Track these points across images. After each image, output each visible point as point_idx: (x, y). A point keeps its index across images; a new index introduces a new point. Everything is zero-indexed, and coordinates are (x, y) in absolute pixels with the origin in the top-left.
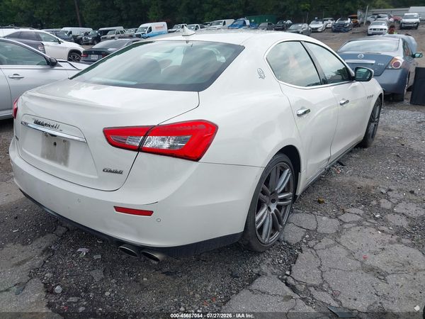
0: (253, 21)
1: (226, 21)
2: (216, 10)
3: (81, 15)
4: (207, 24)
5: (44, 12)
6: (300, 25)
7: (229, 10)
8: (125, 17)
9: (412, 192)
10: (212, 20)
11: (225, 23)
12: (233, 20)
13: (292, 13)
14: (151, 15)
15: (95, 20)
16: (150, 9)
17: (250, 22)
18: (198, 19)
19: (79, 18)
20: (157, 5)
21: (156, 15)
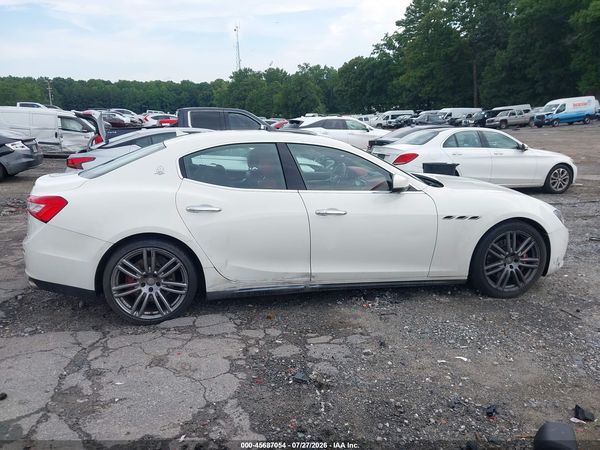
3: (478, 91)
5: (432, 90)
14: (582, 85)
19: (475, 95)
21: (592, 84)
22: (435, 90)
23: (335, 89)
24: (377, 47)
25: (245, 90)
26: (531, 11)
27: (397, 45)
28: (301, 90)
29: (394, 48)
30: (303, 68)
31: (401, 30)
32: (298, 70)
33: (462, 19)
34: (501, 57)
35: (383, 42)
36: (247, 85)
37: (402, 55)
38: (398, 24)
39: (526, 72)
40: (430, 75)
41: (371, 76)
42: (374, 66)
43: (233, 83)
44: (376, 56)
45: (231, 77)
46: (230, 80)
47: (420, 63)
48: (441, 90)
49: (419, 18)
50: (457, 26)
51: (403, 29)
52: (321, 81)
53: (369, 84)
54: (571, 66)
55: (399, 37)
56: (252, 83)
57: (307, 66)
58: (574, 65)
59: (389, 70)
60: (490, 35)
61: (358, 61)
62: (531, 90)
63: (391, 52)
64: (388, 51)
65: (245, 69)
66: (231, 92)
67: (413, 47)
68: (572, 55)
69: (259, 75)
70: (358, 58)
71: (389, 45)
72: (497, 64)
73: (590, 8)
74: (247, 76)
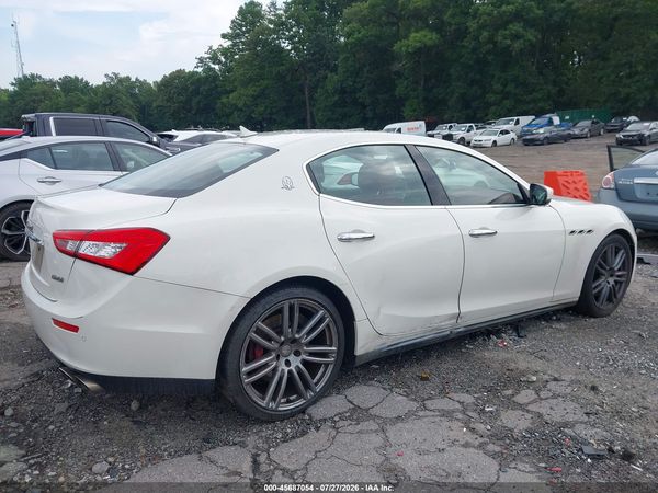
0: (567, 118)
1: (520, 118)
2: (507, 103)
3: (311, 113)
4: (490, 124)
5: (265, 110)
6: (646, 124)
7: (529, 103)
8: (370, 115)
9: (594, 388)
10: (500, 117)
11: (518, 120)
12: (534, 117)
13: (641, 105)
14: (407, 111)
15: (328, 120)
16: (407, 103)
17: (562, 120)
18: (478, 116)
19: (309, 117)
20: (417, 97)
21: (414, 110)
22: (268, 110)
23: (154, 105)
24: (201, 60)
25: (34, 101)
26: (360, 36)
27: (223, 60)
28: (110, 104)
29: (220, 62)
30: (112, 79)
31: (227, 44)
32: (105, 80)
33: (291, 38)
34: (333, 80)
35: (206, 56)
36: (36, 95)
37: (229, 70)
38: (224, 36)
39: (357, 96)
40: (262, 94)
41: (196, 92)
42: (199, 80)
43: (15, 91)
44: (200, 70)
45: (13, 84)
46: (11, 88)
47: (251, 80)
48: (274, 110)
49: (244, 33)
50: (286, 45)
51: (230, 43)
52: (133, 95)
53: (195, 100)
54: (397, 93)
55: (225, 52)
56: (44, 93)
57: (116, 75)
58: (399, 90)
59: (217, 86)
60: (319, 57)
61: (179, 74)
62: (362, 115)
63: (217, 67)
64: (213, 66)
65: (32, 76)
66: (14, 102)
67: (241, 63)
68: (397, 82)
69: (52, 83)
70: (179, 71)
71: (214, 59)
72: (330, 87)
73: (411, 39)
74: (35, 84)
